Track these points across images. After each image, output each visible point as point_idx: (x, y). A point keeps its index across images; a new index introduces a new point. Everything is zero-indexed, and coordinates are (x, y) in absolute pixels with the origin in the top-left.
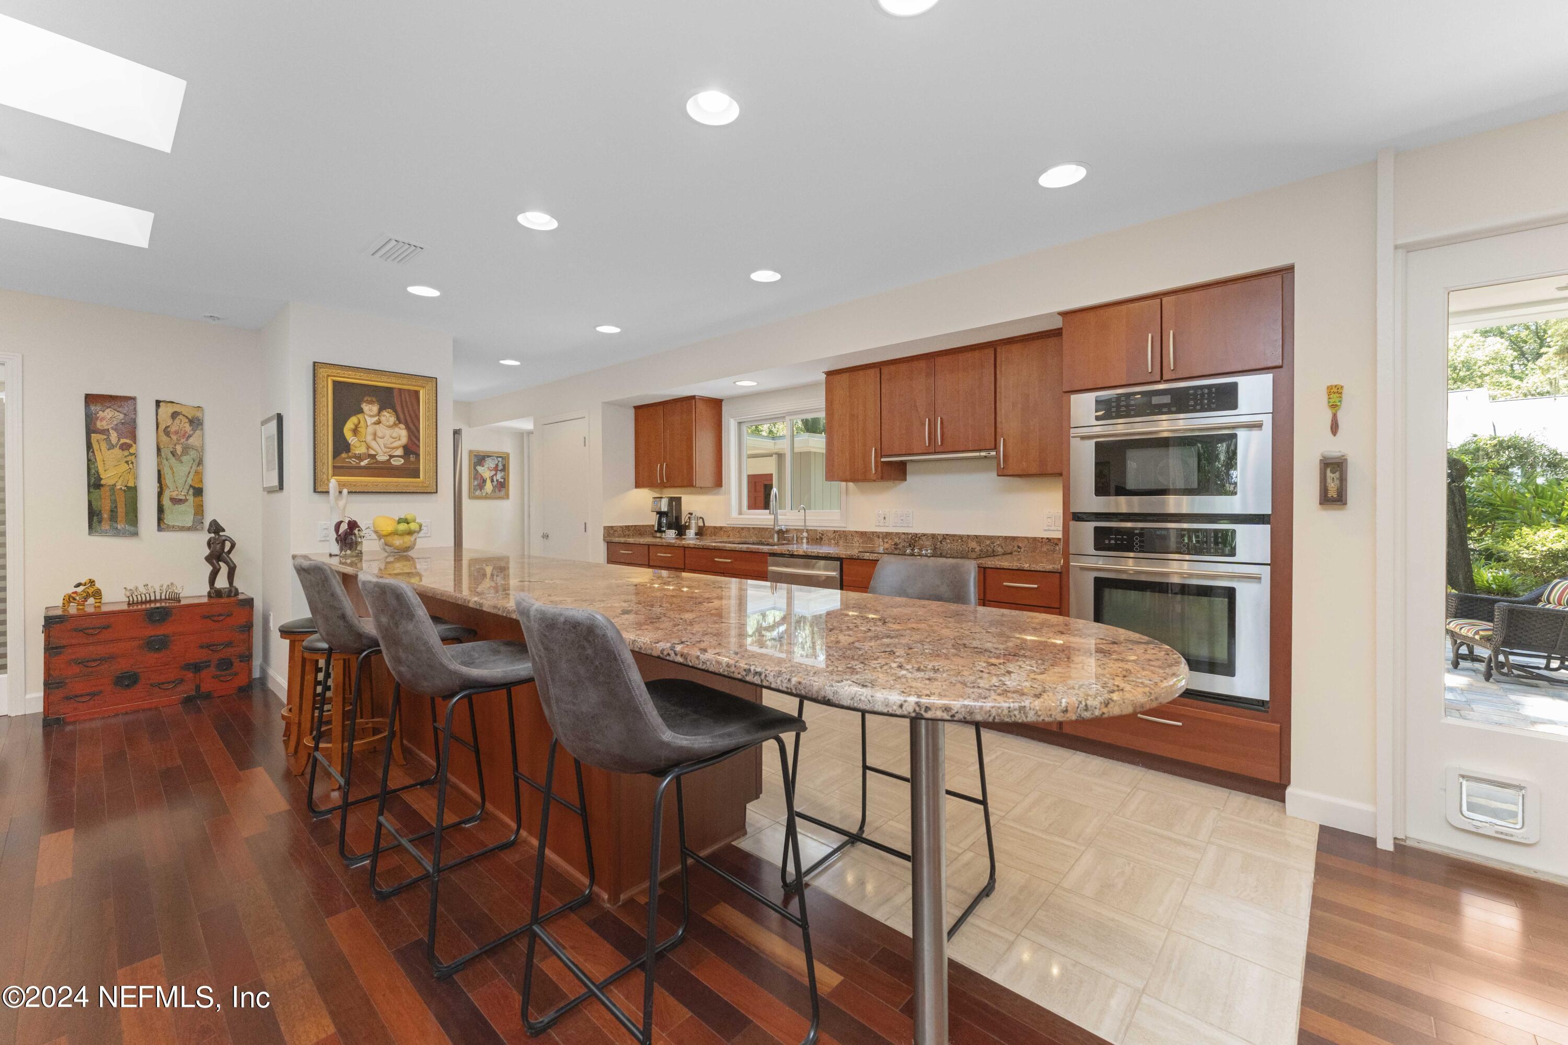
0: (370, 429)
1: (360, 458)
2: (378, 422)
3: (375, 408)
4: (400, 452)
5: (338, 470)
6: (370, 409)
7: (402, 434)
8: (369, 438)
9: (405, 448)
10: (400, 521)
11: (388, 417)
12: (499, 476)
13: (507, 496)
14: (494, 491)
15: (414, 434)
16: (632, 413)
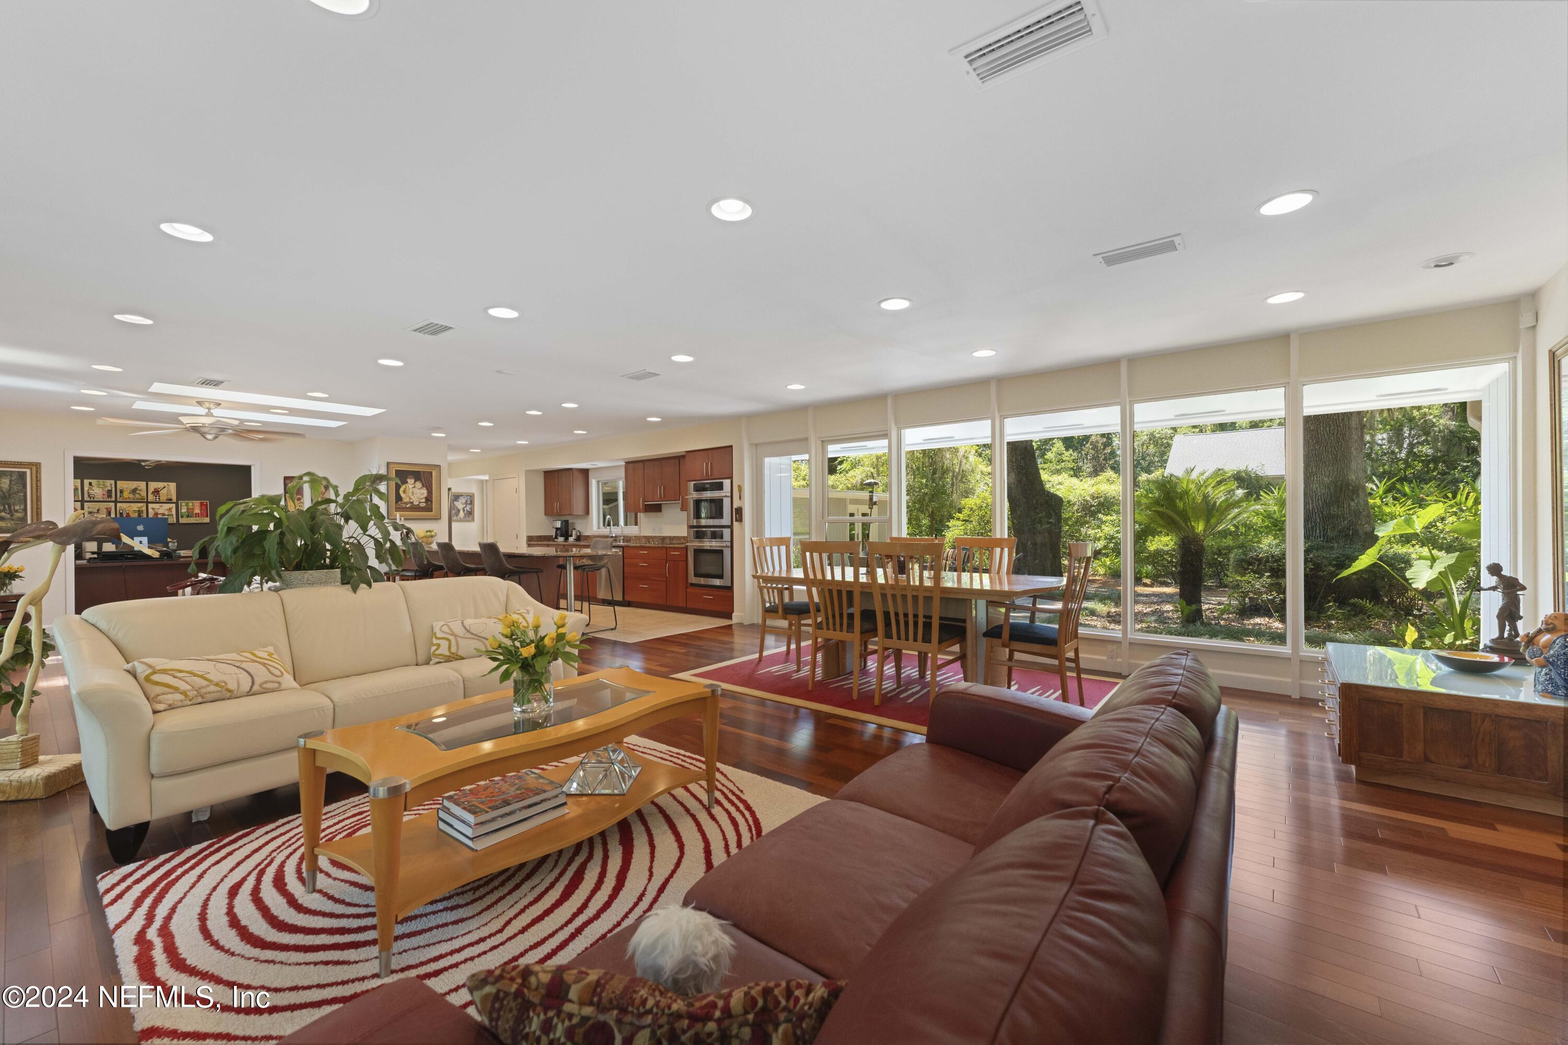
0: (411, 491)
1: (406, 503)
2: (414, 487)
3: (413, 481)
4: (424, 500)
5: (398, 509)
6: (411, 481)
7: (425, 492)
8: (410, 494)
9: (426, 498)
10: (427, 532)
11: (419, 484)
12: (468, 508)
13: (473, 520)
14: (465, 517)
15: (430, 492)
16: (542, 475)
